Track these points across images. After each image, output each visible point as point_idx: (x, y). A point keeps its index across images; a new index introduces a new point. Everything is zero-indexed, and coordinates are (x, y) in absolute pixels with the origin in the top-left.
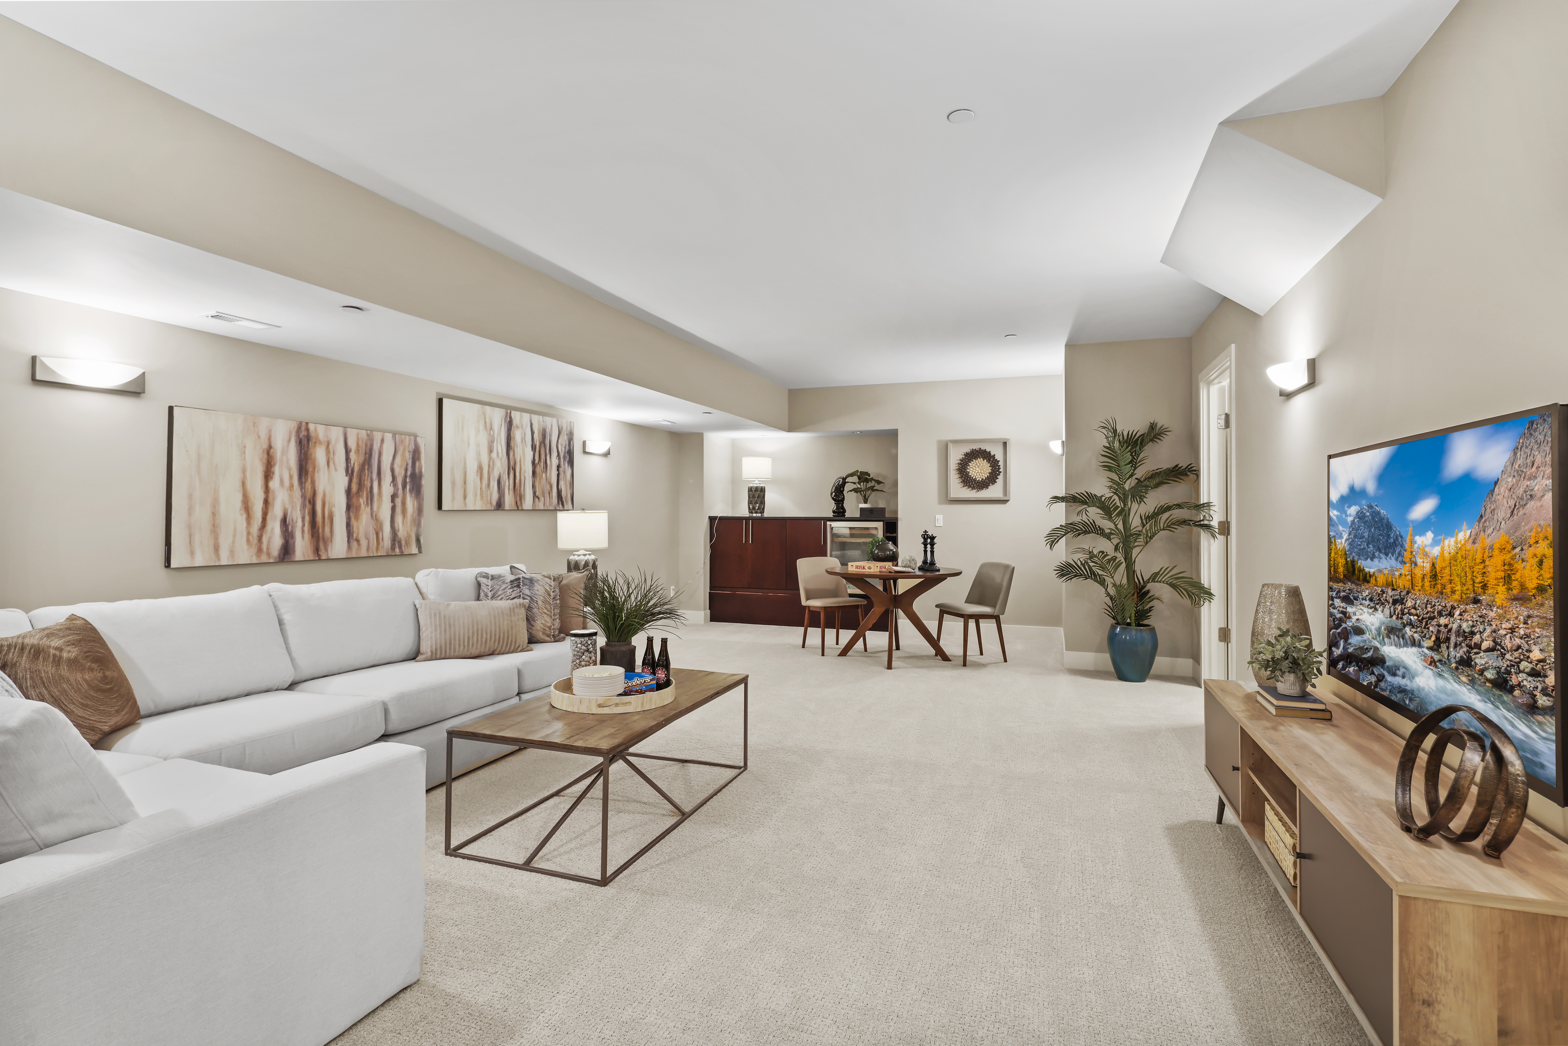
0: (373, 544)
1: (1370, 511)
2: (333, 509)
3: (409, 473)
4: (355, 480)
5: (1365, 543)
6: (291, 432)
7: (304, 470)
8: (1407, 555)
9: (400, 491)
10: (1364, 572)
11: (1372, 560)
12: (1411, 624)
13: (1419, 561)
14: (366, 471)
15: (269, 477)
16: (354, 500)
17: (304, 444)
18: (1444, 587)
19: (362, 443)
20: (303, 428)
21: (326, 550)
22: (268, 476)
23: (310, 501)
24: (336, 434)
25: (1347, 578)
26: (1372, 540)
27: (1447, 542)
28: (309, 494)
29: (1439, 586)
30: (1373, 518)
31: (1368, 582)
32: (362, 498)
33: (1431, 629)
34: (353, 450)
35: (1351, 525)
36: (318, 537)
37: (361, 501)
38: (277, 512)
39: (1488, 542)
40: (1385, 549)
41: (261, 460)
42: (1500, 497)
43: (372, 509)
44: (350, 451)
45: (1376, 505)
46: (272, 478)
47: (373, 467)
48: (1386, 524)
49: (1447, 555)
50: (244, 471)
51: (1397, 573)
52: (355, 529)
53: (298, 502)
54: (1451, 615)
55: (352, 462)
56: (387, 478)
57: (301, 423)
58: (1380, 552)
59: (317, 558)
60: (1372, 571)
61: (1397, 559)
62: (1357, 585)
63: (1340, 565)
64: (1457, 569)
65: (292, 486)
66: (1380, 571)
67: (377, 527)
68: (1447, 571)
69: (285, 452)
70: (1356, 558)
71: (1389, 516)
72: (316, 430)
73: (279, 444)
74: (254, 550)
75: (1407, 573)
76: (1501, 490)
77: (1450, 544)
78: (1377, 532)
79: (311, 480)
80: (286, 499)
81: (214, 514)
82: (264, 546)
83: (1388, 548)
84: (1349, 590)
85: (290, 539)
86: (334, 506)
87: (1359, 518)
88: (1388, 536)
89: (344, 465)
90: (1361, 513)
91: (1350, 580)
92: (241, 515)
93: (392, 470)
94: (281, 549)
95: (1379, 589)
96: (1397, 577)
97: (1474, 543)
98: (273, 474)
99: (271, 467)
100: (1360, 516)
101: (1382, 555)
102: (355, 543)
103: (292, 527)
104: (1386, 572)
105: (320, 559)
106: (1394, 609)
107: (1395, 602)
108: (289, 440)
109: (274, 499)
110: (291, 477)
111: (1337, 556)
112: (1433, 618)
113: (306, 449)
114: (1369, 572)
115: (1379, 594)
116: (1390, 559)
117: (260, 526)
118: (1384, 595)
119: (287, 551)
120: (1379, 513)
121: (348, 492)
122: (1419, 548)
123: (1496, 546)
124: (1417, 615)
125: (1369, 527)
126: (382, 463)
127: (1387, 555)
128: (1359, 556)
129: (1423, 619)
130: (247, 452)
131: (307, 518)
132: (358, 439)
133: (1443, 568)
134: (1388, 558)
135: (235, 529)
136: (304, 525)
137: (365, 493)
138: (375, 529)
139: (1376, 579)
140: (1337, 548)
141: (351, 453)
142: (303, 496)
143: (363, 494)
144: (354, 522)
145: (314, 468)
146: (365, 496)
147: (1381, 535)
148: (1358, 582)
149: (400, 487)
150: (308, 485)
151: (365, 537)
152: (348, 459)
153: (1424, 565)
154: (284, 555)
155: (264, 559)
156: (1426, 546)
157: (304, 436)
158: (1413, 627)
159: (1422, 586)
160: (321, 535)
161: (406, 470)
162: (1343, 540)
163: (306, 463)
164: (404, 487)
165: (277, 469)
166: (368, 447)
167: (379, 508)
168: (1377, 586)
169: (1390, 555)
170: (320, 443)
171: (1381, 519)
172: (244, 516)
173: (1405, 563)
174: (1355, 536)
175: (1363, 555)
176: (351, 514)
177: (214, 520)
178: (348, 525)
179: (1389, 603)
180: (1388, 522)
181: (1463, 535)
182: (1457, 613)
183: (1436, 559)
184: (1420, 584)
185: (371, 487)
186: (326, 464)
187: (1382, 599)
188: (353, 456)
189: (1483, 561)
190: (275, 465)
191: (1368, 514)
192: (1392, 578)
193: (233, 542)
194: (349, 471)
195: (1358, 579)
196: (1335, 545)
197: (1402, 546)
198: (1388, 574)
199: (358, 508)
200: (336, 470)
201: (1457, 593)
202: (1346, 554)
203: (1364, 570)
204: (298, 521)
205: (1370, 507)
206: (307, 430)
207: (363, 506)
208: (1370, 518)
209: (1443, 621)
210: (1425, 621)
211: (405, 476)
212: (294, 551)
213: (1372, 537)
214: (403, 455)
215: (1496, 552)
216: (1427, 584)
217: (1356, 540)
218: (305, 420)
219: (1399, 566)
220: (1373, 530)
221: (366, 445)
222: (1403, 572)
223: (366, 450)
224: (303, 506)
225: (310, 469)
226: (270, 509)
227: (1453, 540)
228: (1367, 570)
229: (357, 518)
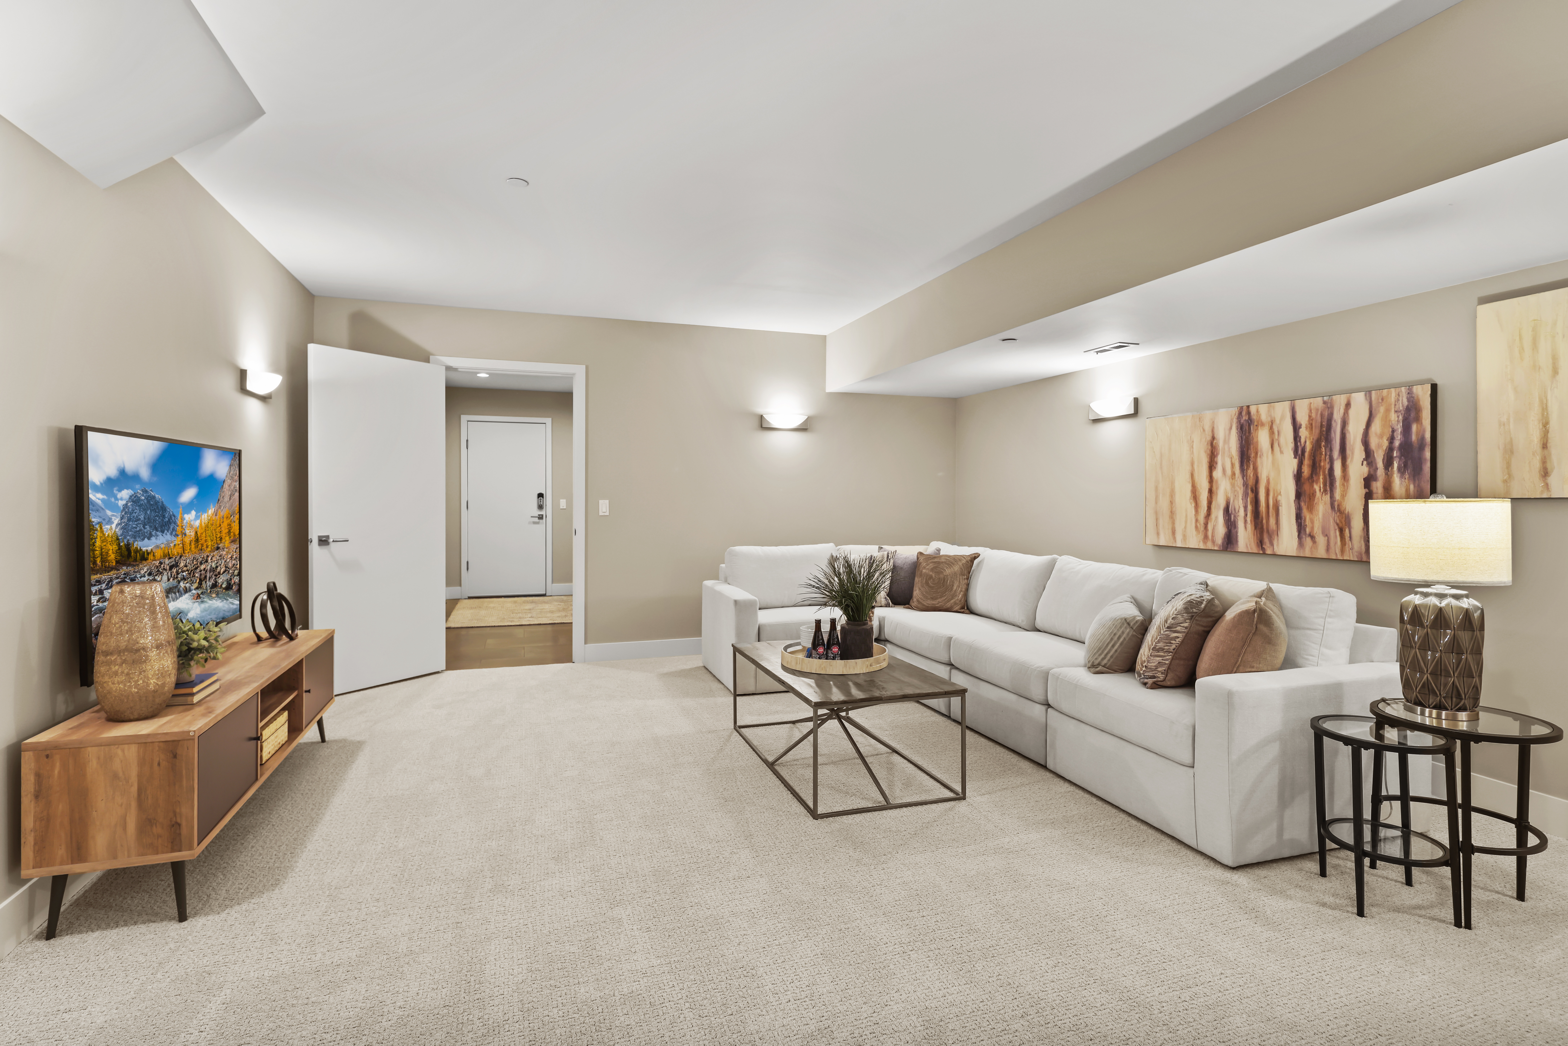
0: (1336, 543)
1: (145, 495)
2: (1279, 498)
3: (1397, 443)
4: (1307, 462)
5: (142, 525)
6: (1232, 420)
7: (1245, 457)
8: (179, 529)
9: (1381, 472)
10: (141, 552)
11: (149, 539)
12: (184, 579)
13: (187, 532)
14: (1323, 449)
15: (1213, 468)
16: (1306, 487)
17: (1246, 429)
18: (202, 545)
19: (1317, 414)
20: (1244, 413)
21: (1272, 544)
22: (1212, 466)
23: (1253, 490)
24: (1282, 411)
25: (120, 564)
26: (148, 521)
27: (203, 516)
28: (1251, 482)
29: (200, 546)
30: (148, 502)
31: (146, 559)
32: (1317, 484)
33: (196, 575)
34: (1303, 426)
35: (124, 509)
36: (1262, 528)
37: (1316, 487)
38: (1220, 501)
39: (222, 514)
40: (161, 527)
41: (1206, 452)
42: (225, 490)
43: (1332, 497)
44: (1300, 427)
45: (151, 490)
46: (1215, 468)
47: (1334, 442)
48: (161, 506)
49: (203, 525)
50: (1192, 464)
51: (172, 545)
52: (1308, 522)
53: (1240, 491)
54: (207, 561)
55: (1303, 440)
56: (1357, 453)
57: (1242, 408)
58: (157, 530)
59: (1261, 552)
60: (149, 549)
61: (171, 534)
62: (134, 566)
63: (110, 552)
64: (209, 533)
65: (1234, 474)
66: (157, 547)
67: (1341, 521)
68: (204, 535)
69: (1226, 441)
70: (131, 541)
71: (163, 500)
72: (1258, 411)
73: (1221, 435)
74: (1201, 536)
75: (179, 543)
76: (226, 486)
77: (205, 517)
78: (153, 514)
79: (1253, 467)
80: (1229, 487)
81: (1171, 503)
82: (1210, 534)
83: (164, 526)
84: (125, 574)
85: (1232, 529)
86: (1280, 494)
87: (133, 501)
88: (164, 516)
89: (1291, 445)
90: (135, 497)
91: (124, 565)
92: (1191, 503)
93: (1366, 443)
94: (1224, 538)
95: (157, 563)
96: (172, 548)
97: (216, 515)
98: (1216, 463)
99: (1214, 458)
100: (134, 499)
101: (158, 533)
102: (1309, 540)
103: (1235, 516)
104: (163, 546)
105: (1264, 553)
106: (171, 573)
107: (171, 568)
108: (1231, 428)
109: (1217, 488)
110: (1233, 465)
111: (104, 544)
112: (196, 568)
113: (1247, 434)
114: (147, 550)
115: (157, 567)
116: (166, 534)
117: (1206, 514)
118: (162, 566)
119: (1230, 540)
120: (154, 497)
121: (1298, 477)
122: (187, 523)
123: (225, 516)
124: (187, 570)
125: (144, 510)
126: (1347, 435)
127: (163, 532)
128: (135, 538)
129: (191, 571)
130: (1194, 447)
131: (1249, 508)
132: (1311, 411)
133: (202, 533)
134: (164, 535)
135: (1186, 516)
136: (1246, 515)
137: (1321, 477)
138: (1338, 524)
139: (154, 555)
140: (104, 535)
141: (1301, 430)
142: (1245, 485)
143: (1319, 479)
144: (1305, 513)
145: (1256, 453)
146: (1321, 480)
147: (157, 516)
148: (135, 563)
149: (1380, 464)
150: (1250, 473)
151: (1323, 533)
152: (1296, 437)
153: (190, 533)
154: (1228, 544)
155: (1210, 546)
156: (191, 521)
157: (1245, 420)
158: (185, 580)
159: (190, 549)
160: (1265, 527)
161: (1392, 439)
162: (114, 526)
163: (1248, 449)
164: (1388, 463)
165: (1219, 459)
166: (1326, 417)
167: (1343, 496)
168: (155, 560)
169: (166, 531)
170: (1263, 425)
171: (157, 503)
172: (1193, 505)
173: (178, 536)
174: (129, 520)
175: (139, 537)
176: (1302, 504)
177: (1172, 508)
178: (1299, 517)
179: (166, 570)
180: (163, 505)
181: (211, 511)
182: (210, 559)
183: (198, 528)
184: (189, 548)
185: (1331, 470)
186: (1270, 447)
187: (160, 570)
188: (1304, 433)
189: (220, 525)
190: (1217, 454)
191: (143, 498)
192: (168, 549)
193: (1185, 527)
194: (1299, 452)
195: (135, 560)
196: (102, 532)
197: (175, 523)
198: (165, 547)
199: (1312, 496)
200: (1281, 452)
201: (210, 546)
202: (118, 539)
203: (141, 550)
204: (1240, 511)
205: (145, 491)
206: (1249, 413)
207: (1318, 494)
208: (146, 502)
209: (203, 567)
210: (192, 573)
211: (1390, 449)
212: (1237, 541)
213: (149, 518)
214: (1386, 418)
215: (225, 519)
216: (193, 546)
217: (131, 523)
218: (1245, 404)
219: (173, 538)
220: (148, 512)
221: (1322, 415)
222: (176, 542)
223: (1321, 422)
224: (1246, 495)
225: (1253, 455)
226: (1214, 497)
227: (206, 515)
228: (144, 549)
229: (1311, 508)
